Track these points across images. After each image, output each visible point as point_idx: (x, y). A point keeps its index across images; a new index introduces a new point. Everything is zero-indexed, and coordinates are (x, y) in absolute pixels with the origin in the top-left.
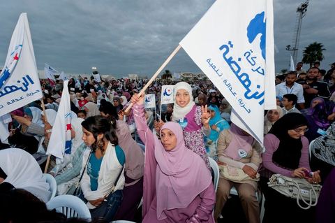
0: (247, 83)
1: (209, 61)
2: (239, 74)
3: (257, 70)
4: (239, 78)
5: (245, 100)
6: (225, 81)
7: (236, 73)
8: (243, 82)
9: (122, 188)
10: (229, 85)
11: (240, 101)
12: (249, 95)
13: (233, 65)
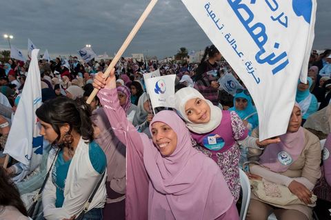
0: (261, 39)
1: (207, 7)
2: (251, 25)
3: (278, 19)
4: (250, 30)
5: (255, 64)
6: (228, 36)
7: (245, 23)
8: (255, 38)
9: (102, 206)
10: (232, 42)
11: (248, 65)
12: (262, 57)
13: (241, 11)
